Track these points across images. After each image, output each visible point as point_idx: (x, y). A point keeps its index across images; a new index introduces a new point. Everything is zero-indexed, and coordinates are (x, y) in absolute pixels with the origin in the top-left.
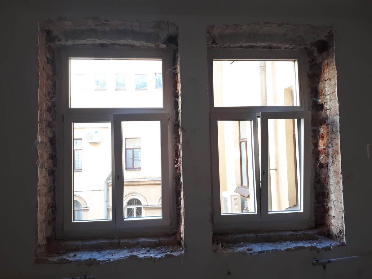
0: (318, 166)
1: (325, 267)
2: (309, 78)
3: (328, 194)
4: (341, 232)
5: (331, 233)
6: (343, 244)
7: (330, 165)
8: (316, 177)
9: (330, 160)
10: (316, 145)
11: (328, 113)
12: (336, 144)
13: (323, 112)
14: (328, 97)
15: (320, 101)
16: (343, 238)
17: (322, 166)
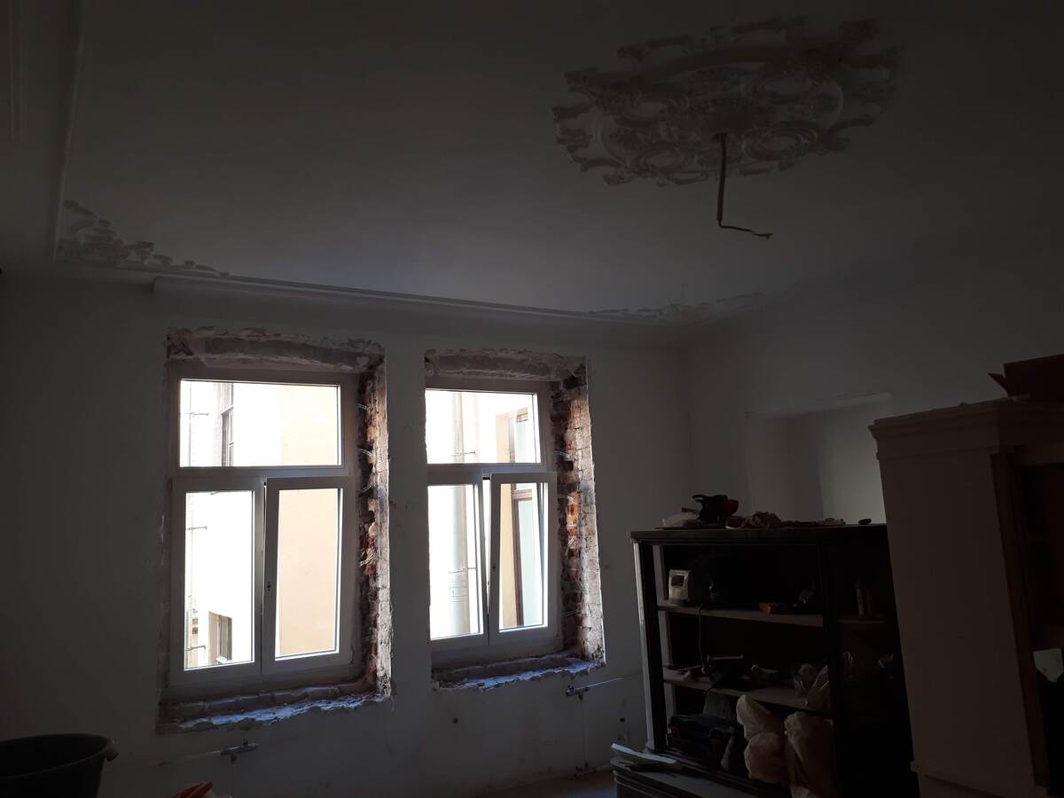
0: (566, 554)
1: (581, 697)
2: (553, 421)
3: (581, 595)
4: (599, 649)
5: (586, 653)
6: (603, 664)
7: (583, 551)
8: (564, 570)
9: (584, 544)
10: (563, 522)
11: (580, 476)
12: (592, 521)
13: (573, 473)
14: (580, 453)
15: (568, 456)
16: (602, 657)
17: (571, 553)
